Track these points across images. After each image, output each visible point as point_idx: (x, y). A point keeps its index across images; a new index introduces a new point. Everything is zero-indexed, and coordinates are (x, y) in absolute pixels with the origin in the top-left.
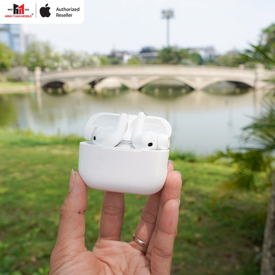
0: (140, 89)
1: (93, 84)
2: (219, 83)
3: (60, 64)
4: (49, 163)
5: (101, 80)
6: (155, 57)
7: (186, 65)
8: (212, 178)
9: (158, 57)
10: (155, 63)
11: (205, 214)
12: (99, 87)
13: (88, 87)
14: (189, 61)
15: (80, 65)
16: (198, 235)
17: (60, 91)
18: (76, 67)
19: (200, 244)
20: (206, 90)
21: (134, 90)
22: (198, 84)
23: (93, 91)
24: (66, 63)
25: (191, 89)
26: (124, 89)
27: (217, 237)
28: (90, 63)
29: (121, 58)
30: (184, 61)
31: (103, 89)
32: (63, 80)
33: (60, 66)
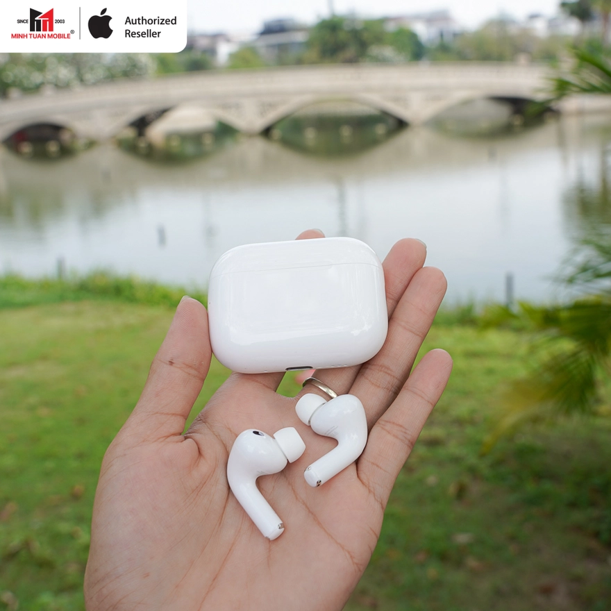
0: (267, 132)
1: (141, 124)
2: (467, 103)
3: (49, 76)
4: (44, 358)
5: (162, 113)
6: (300, 44)
7: (382, 62)
8: (477, 364)
9: (308, 45)
10: (300, 63)
11: (473, 471)
12: (157, 132)
13: (130, 133)
14: (388, 52)
15: (102, 77)
16: (462, 538)
17: (53, 147)
18: (93, 81)
19: (472, 562)
20: (438, 124)
21: (250, 135)
22: (416, 108)
23: (142, 144)
24: (64, 73)
25: (401, 125)
26: (224, 131)
27: (513, 538)
28: (128, 69)
29: (212, 51)
30: (374, 50)
31: (169, 136)
32: (58, 118)
33: (49, 83)
